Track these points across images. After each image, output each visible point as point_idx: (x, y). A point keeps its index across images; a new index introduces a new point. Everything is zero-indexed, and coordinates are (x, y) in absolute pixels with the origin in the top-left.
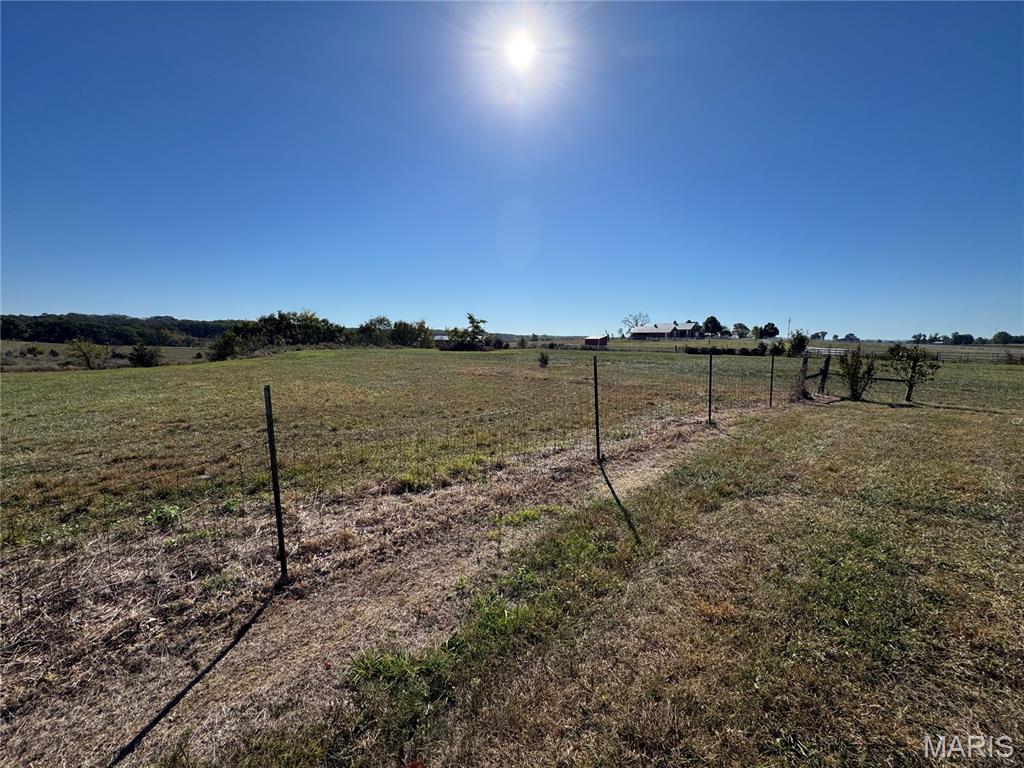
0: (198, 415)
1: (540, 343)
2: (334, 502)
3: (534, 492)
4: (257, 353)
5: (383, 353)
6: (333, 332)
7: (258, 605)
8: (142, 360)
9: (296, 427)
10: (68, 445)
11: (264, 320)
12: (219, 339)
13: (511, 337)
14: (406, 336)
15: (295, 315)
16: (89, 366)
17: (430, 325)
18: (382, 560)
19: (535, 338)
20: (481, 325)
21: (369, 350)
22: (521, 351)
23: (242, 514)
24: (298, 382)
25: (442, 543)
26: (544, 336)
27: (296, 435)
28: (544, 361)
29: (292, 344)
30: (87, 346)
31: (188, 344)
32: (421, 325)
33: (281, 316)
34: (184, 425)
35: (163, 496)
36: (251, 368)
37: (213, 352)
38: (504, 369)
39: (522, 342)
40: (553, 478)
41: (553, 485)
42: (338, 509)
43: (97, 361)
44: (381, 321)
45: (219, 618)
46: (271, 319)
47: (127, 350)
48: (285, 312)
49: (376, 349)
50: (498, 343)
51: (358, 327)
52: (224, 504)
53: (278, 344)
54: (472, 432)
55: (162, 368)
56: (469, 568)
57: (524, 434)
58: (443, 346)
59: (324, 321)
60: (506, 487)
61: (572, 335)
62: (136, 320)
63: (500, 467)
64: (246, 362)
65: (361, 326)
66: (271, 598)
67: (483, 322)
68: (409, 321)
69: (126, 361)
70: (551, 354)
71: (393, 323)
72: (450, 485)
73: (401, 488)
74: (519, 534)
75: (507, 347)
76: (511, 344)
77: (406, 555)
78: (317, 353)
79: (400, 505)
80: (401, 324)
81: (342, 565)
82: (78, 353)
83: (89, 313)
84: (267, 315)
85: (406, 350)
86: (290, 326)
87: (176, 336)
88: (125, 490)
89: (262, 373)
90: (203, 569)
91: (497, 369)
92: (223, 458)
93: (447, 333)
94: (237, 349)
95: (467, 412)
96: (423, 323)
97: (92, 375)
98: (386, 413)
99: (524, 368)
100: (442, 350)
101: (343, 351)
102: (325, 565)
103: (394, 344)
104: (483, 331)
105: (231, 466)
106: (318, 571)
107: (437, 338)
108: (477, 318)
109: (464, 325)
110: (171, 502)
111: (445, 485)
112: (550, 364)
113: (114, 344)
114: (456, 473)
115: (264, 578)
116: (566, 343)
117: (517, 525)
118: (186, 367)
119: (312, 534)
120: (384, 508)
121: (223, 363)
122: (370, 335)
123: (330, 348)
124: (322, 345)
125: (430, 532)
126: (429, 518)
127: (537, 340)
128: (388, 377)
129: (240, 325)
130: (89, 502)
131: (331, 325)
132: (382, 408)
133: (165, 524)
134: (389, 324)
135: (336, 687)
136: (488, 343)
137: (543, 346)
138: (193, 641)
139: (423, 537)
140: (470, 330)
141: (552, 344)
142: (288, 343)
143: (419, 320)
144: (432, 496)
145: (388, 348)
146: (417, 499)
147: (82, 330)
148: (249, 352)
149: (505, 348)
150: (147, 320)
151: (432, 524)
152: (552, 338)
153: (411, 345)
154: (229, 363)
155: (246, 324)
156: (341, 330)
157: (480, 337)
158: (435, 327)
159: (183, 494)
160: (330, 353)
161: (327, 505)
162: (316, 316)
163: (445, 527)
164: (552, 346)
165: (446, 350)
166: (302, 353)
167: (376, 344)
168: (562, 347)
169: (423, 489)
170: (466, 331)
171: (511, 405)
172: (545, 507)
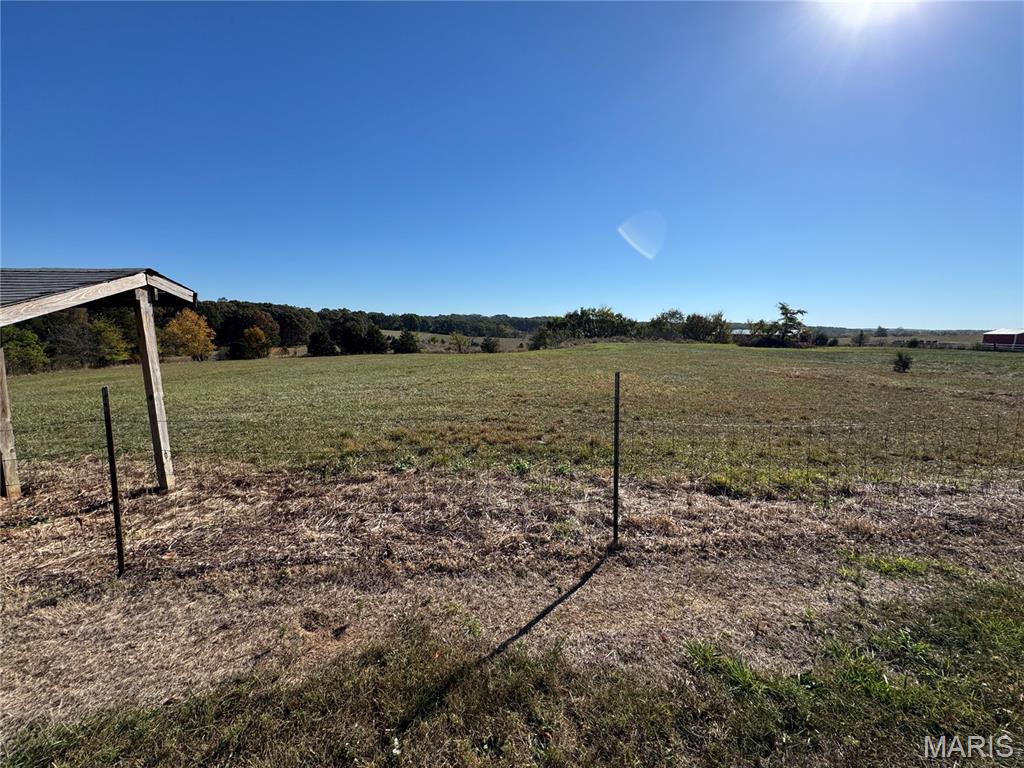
0: (530, 392)
1: (890, 339)
2: (648, 487)
3: (910, 537)
4: (562, 344)
5: (674, 347)
6: (626, 325)
7: (596, 560)
8: (489, 348)
9: (603, 411)
10: (460, 405)
11: (570, 316)
12: (536, 332)
13: (841, 331)
14: (701, 330)
15: (594, 310)
16: (460, 352)
17: (728, 318)
18: (705, 558)
19: (882, 332)
20: (799, 317)
21: (658, 343)
22: (858, 350)
23: (572, 478)
24: (598, 371)
25: (774, 561)
26: (899, 330)
27: (604, 419)
28: (902, 365)
29: (590, 337)
30: (460, 336)
31: (515, 336)
32: (718, 318)
33: (583, 312)
34: (522, 399)
35: (518, 451)
36: (559, 357)
37: (532, 342)
38: (835, 372)
39: (860, 338)
40: (946, 527)
41: (946, 537)
42: (652, 495)
43: (465, 348)
44: (673, 314)
45: (568, 559)
46: (575, 314)
47: (480, 340)
48: (586, 308)
49: (665, 343)
50: (821, 338)
51: (649, 321)
52: (559, 467)
53: (579, 337)
54: (799, 444)
55: (501, 354)
56: (816, 603)
57: (882, 458)
58: (742, 341)
59: (617, 316)
60: (865, 521)
61: (954, 328)
62: (486, 317)
63: (847, 492)
64: (555, 352)
65: (653, 321)
66: (605, 557)
67: (801, 312)
68: (703, 314)
69: (478, 348)
70: (916, 356)
71: (685, 317)
72: (775, 499)
73: (716, 490)
74: (890, 585)
75: (834, 343)
76: (841, 341)
77: (731, 561)
78: (611, 345)
79: (717, 506)
80: (694, 317)
81: (665, 548)
82: (455, 341)
83: (461, 314)
84: (572, 312)
85: (699, 344)
86: (589, 321)
87: (509, 330)
88: (495, 442)
89: (569, 361)
90: (551, 516)
91: (822, 371)
92: (552, 430)
93: (749, 326)
94: (548, 341)
95: (787, 419)
96: (720, 315)
97: (461, 357)
98: (687, 408)
99: (870, 372)
100: (740, 346)
101: (633, 344)
102: (649, 545)
103: (685, 338)
104: (800, 324)
105: (559, 437)
106: (643, 547)
107: (735, 332)
108: (792, 307)
109: (774, 316)
110: (523, 457)
111: (770, 497)
112: (913, 368)
113: (474, 336)
114: (784, 487)
115: (597, 538)
116: (940, 340)
117: (886, 573)
118: (514, 354)
119: (632, 511)
120: (699, 505)
121: (538, 352)
122: (661, 329)
123: (621, 341)
124: (615, 338)
125: (757, 544)
126: (755, 530)
127: (886, 336)
128: (682, 371)
129: (551, 321)
130: (478, 445)
131: (624, 319)
132: (682, 403)
133: (522, 473)
134: (681, 317)
135: (674, 662)
136: (804, 338)
137: (895, 344)
138: (553, 569)
139: (750, 549)
140: (781, 323)
141: (914, 341)
142: (586, 336)
143: (715, 312)
144: (755, 507)
145: (678, 342)
146: (736, 504)
147: (458, 326)
148: (557, 344)
149: (831, 345)
150: (492, 318)
151: (760, 538)
152: (916, 332)
153: (703, 340)
154: (542, 352)
155: (556, 319)
156: (632, 324)
157: (794, 331)
158: (735, 320)
159: (530, 452)
160: (622, 346)
161: (642, 489)
162: (612, 311)
163: (778, 546)
164: (914, 344)
165: (747, 346)
166: (598, 345)
167: (667, 338)
168: (932, 345)
169: (742, 496)
170: (775, 326)
171: (853, 418)
172: (935, 563)
